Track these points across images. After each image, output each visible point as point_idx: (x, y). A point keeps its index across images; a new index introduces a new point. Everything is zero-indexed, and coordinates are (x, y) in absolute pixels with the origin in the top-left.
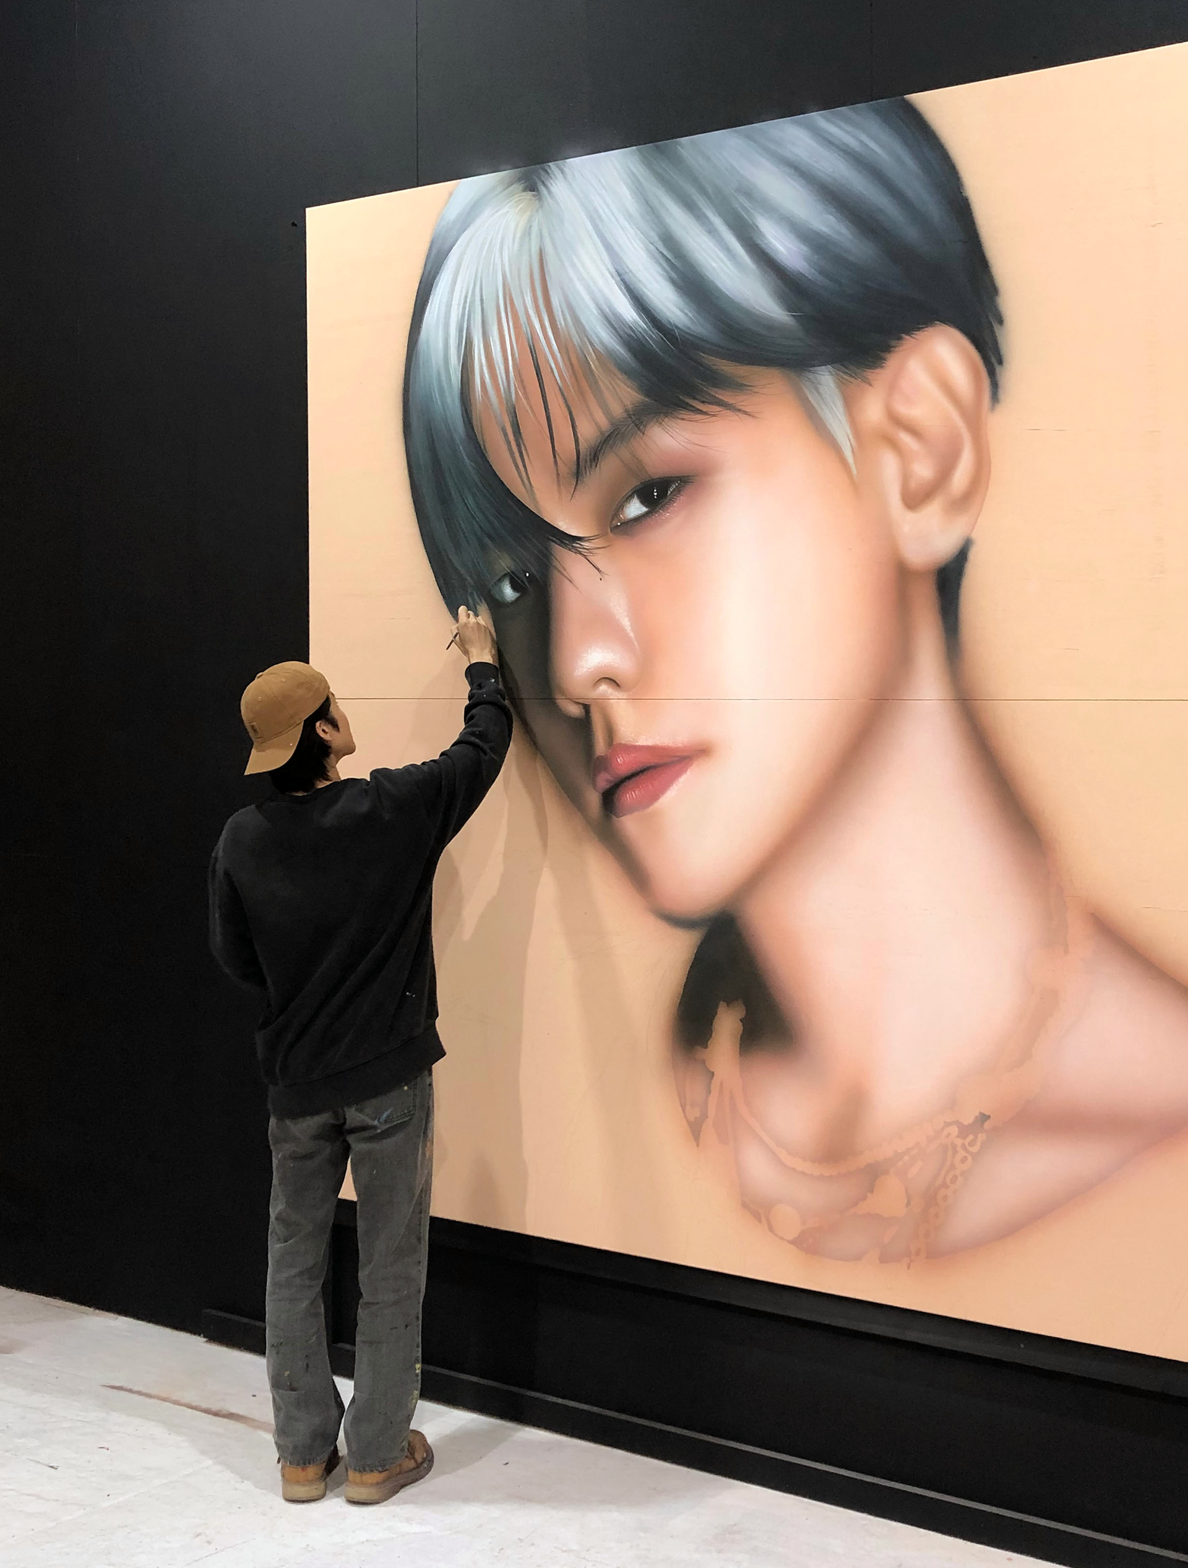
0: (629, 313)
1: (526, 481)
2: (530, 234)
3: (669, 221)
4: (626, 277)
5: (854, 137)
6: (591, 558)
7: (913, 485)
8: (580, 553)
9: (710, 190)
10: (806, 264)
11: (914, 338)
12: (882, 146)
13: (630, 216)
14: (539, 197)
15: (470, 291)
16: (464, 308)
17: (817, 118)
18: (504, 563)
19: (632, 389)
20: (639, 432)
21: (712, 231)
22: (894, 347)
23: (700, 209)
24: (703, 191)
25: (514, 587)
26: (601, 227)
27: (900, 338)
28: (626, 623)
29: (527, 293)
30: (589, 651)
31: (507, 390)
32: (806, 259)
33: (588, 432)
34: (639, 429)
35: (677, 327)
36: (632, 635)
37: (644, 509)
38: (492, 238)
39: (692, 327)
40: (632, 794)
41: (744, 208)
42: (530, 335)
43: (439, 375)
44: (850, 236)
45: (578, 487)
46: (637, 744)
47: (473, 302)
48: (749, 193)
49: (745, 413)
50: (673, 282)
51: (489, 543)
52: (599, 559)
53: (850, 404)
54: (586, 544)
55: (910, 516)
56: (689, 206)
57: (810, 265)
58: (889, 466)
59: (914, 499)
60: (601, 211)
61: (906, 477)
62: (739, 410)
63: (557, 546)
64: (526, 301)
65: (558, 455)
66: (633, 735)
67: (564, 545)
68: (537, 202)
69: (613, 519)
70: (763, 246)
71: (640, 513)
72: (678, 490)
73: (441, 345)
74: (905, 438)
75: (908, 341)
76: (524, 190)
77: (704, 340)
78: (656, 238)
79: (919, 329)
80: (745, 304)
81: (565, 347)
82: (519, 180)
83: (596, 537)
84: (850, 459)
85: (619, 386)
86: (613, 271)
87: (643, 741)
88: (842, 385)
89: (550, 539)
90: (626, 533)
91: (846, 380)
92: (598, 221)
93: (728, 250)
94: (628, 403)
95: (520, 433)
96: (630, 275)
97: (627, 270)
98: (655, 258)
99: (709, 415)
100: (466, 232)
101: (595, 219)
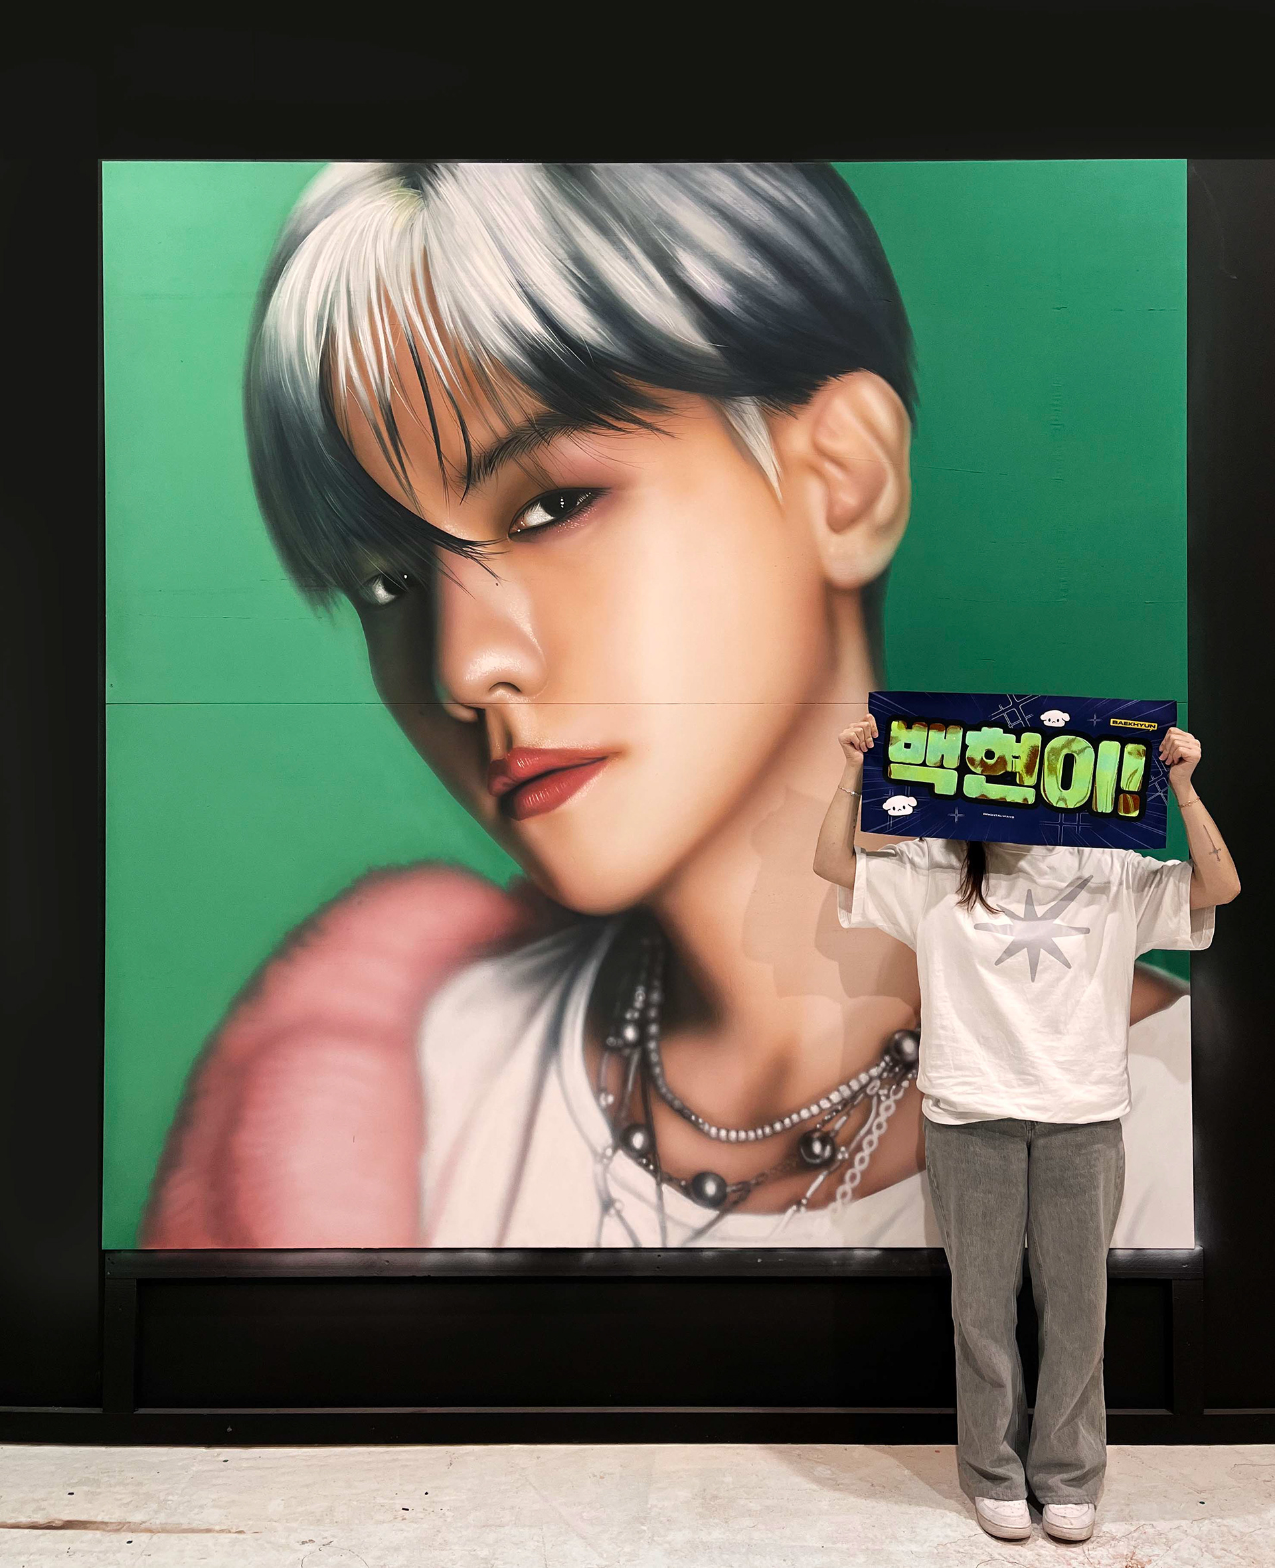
0: (532, 325)
1: (404, 481)
2: (411, 231)
3: (579, 240)
4: (529, 290)
5: (780, 191)
6: (485, 563)
7: (838, 511)
8: (472, 558)
9: (627, 220)
10: (730, 301)
11: (838, 379)
12: (810, 205)
13: (535, 230)
14: (424, 196)
15: (334, 279)
16: (325, 296)
17: (744, 168)
18: (376, 563)
19: (536, 399)
20: (543, 441)
21: (628, 257)
22: (820, 386)
23: (615, 235)
24: (619, 218)
25: (388, 588)
26: (500, 237)
27: (826, 379)
28: (527, 628)
29: (407, 290)
30: (484, 656)
31: (380, 387)
32: (731, 297)
33: (481, 437)
34: (543, 438)
35: (589, 345)
36: (534, 640)
37: (549, 518)
38: (364, 228)
39: (606, 346)
40: (535, 795)
41: (665, 241)
42: (410, 333)
43: (291, 364)
44: (776, 282)
45: (470, 492)
46: (543, 747)
47: (336, 292)
48: (670, 227)
49: (664, 432)
50: (584, 301)
51: (357, 543)
52: (496, 564)
53: (773, 434)
54: (479, 549)
55: (835, 539)
56: (603, 230)
57: (734, 302)
58: (814, 494)
59: (839, 524)
60: (499, 219)
61: (831, 504)
62: (658, 430)
63: (444, 549)
64: (404, 299)
65: (444, 457)
66: (537, 739)
67: (453, 549)
68: (422, 200)
69: (511, 527)
70: (686, 279)
71: (544, 520)
72: (588, 503)
73: (293, 332)
74: (831, 469)
75: (834, 383)
76: (405, 186)
77: (618, 359)
78: (564, 256)
79: (844, 373)
80: (664, 330)
81: (454, 350)
82: (399, 174)
83: (494, 542)
84: (775, 484)
85: (518, 393)
86: (514, 281)
87: (549, 744)
88: (766, 416)
89: (434, 542)
90: (528, 541)
91: (770, 411)
92: (496, 230)
93: (647, 278)
94: (530, 411)
95: (397, 432)
96: (535, 288)
97: (531, 283)
98: (565, 276)
99: (624, 431)
100: (329, 218)
101: (492, 229)
